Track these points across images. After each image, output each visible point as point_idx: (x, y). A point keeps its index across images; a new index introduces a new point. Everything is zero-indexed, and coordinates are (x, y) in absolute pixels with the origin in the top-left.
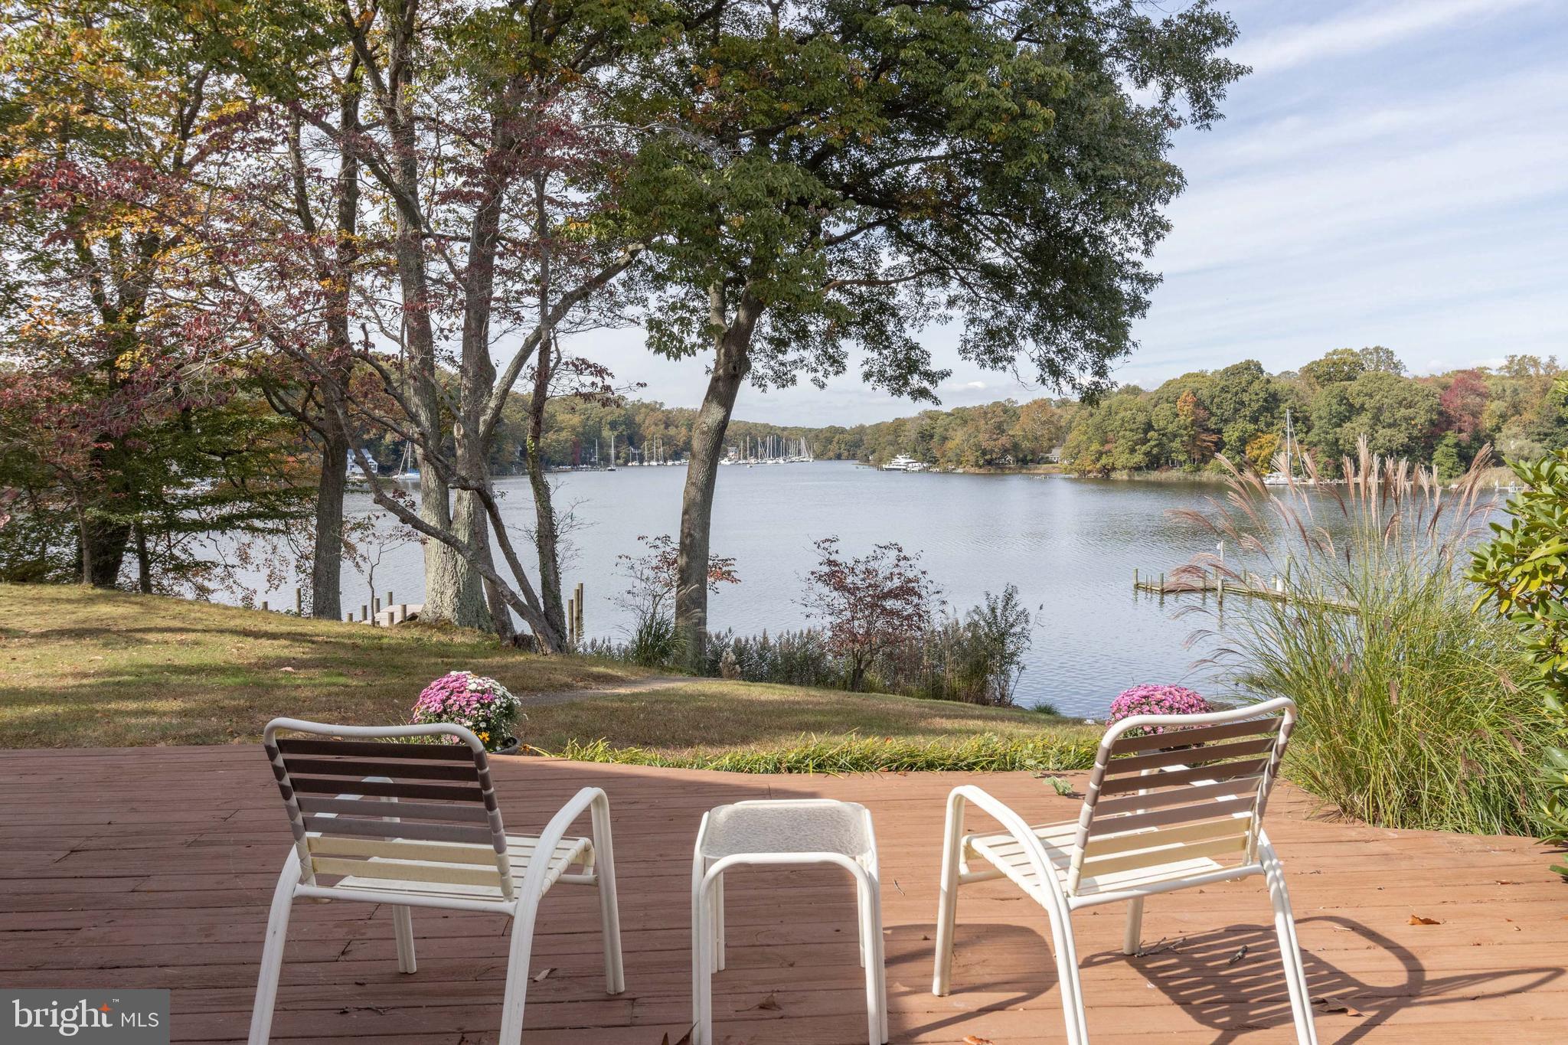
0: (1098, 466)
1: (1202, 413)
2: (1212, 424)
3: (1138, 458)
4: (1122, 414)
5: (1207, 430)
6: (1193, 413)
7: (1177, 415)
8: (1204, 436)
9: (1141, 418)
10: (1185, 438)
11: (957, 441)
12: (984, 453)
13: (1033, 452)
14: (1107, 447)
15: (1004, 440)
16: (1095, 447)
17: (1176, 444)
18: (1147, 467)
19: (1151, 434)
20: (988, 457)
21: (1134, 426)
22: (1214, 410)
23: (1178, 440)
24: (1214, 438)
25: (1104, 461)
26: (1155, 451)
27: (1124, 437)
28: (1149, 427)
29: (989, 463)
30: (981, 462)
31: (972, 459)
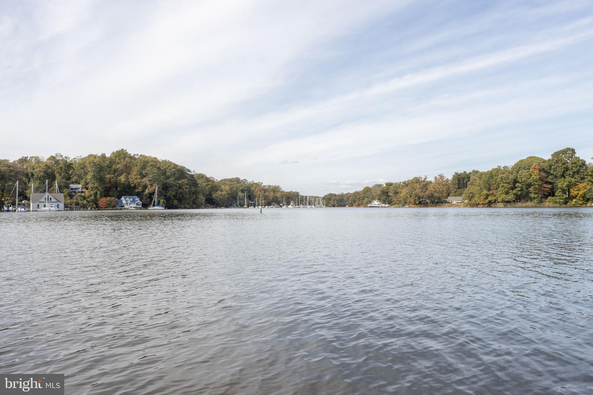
0: (487, 201)
1: (544, 174)
2: (550, 179)
3: (511, 197)
4: (501, 176)
5: (547, 183)
6: (539, 174)
7: (531, 175)
8: (545, 185)
9: (511, 177)
10: (537, 186)
11: (404, 193)
12: (419, 198)
13: (439, 198)
14: (491, 192)
15: (428, 192)
16: (485, 192)
17: (531, 189)
18: (514, 201)
19: (517, 185)
20: (421, 200)
21: (508, 181)
22: (552, 172)
23: (533, 187)
24: (550, 186)
25: (490, 198)
26: (519, 193)
27: (503, 186)
28: (515, 181)
29: (420, 203)
30: (417, 202)
31: (412, 201)
